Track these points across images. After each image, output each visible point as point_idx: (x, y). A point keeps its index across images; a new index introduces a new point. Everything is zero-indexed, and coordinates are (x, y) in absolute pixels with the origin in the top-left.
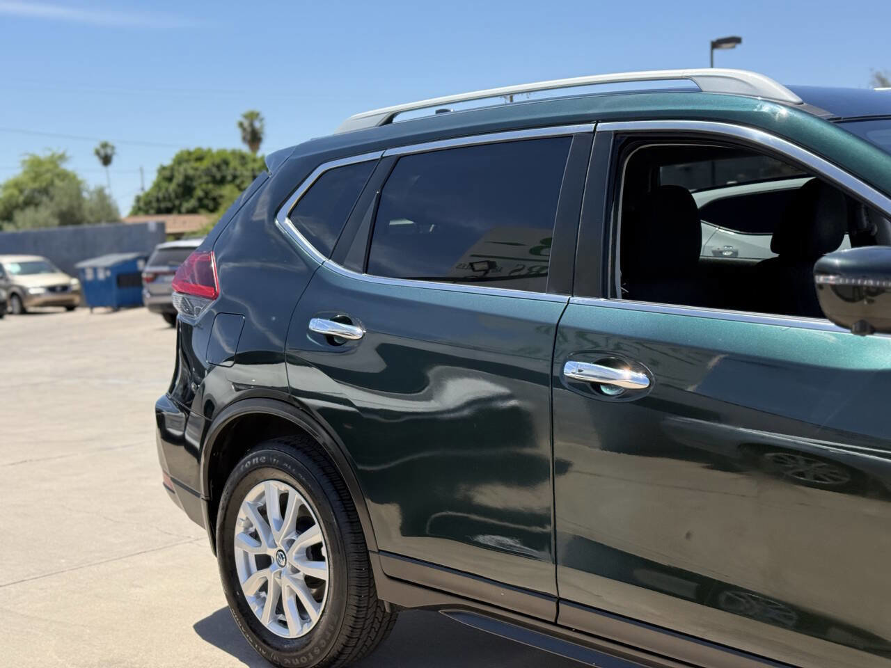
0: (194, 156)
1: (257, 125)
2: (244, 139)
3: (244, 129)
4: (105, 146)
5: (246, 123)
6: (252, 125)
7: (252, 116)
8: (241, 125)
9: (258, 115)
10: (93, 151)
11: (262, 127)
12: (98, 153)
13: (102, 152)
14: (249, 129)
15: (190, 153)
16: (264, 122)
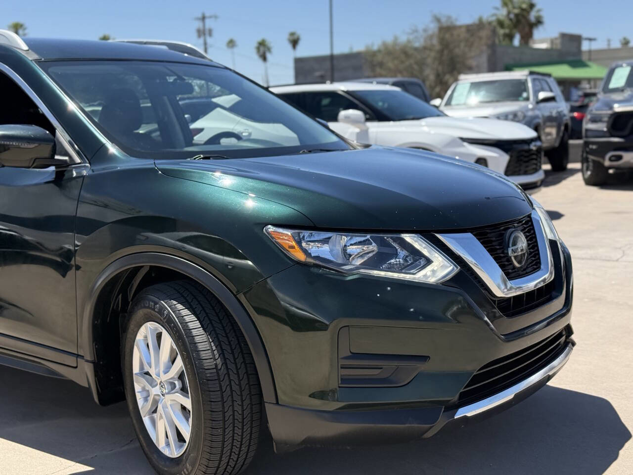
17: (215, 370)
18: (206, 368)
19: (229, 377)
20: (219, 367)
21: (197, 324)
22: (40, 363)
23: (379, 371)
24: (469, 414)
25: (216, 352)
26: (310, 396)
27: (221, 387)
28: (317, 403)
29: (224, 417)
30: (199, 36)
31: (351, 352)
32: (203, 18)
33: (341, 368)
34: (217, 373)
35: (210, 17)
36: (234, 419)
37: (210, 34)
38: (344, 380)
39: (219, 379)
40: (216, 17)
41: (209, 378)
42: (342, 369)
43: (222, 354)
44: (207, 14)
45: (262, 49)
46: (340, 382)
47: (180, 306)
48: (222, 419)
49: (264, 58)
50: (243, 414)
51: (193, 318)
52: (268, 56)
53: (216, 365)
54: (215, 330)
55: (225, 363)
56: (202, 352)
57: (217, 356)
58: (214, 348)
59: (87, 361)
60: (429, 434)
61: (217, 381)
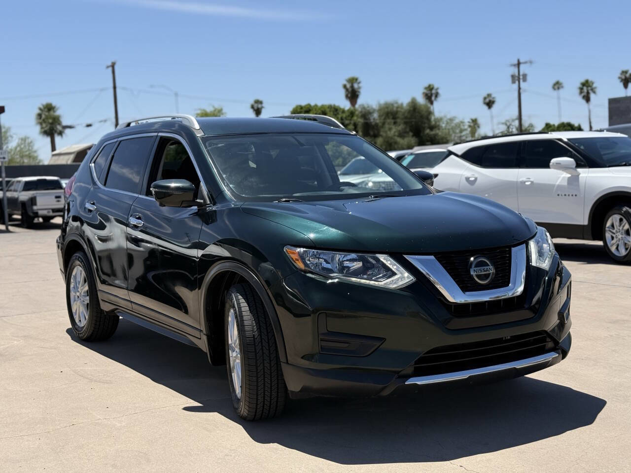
0: (304, 109)
1: (356, 86)
2: (347, 97)
3: (347, 90)
4: (258, 102)
5: (348, 86)
6: (352, 87)
7: (353, 80)
8: (345, 86)
9: (357, 79)
10: (249, 106)
11: (359, 88)
12: (252, 107)
13: (256, 106)
14: (350, 90)
15: (301, 107)
16: (361, 85)
17: (253, 339)
18: (247, 336)
19: (262, 344)
20: (256, 337)
21: (247, 309)
22: (185, 336)
23: (346, 345)
24: (419, 383)
25: (255, 327)
26: (302, 358)
27: (255, 349)
28: (305, 363)
29: (257, 370)
30: (513, 82)
31: (328, 330)
32: (519, 64)
33: (321, 340)
34: (254, 340)
35: (526, 63)
36: (264, 372)
37: (525, 80)
38: (322, 348)
39: (255, 344)
40: (531, 62)
41: (248, 343)
42: (322, 342)
43: (259, 328)
44: (521, 61)
45: (585, 89)
46: (320, 350)
47: (240, 297)
48: (255, 370)
49: (587, 99)
50: (271, 370)
51: (246, 304)
52: (592, 96)
53: (254, 335)
54: (257, 313)
55: (260, 335)
56: (246, 327)
57: (255, 330)
58: (254, 324)
59: (204, 334)
60: (385, 393)
61: (253, 346)
